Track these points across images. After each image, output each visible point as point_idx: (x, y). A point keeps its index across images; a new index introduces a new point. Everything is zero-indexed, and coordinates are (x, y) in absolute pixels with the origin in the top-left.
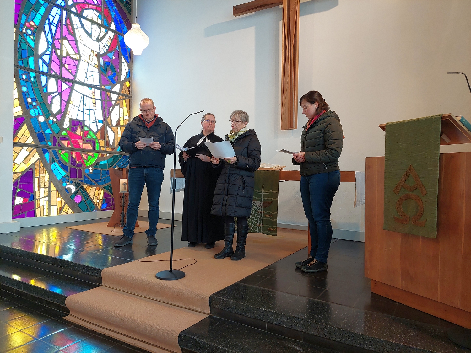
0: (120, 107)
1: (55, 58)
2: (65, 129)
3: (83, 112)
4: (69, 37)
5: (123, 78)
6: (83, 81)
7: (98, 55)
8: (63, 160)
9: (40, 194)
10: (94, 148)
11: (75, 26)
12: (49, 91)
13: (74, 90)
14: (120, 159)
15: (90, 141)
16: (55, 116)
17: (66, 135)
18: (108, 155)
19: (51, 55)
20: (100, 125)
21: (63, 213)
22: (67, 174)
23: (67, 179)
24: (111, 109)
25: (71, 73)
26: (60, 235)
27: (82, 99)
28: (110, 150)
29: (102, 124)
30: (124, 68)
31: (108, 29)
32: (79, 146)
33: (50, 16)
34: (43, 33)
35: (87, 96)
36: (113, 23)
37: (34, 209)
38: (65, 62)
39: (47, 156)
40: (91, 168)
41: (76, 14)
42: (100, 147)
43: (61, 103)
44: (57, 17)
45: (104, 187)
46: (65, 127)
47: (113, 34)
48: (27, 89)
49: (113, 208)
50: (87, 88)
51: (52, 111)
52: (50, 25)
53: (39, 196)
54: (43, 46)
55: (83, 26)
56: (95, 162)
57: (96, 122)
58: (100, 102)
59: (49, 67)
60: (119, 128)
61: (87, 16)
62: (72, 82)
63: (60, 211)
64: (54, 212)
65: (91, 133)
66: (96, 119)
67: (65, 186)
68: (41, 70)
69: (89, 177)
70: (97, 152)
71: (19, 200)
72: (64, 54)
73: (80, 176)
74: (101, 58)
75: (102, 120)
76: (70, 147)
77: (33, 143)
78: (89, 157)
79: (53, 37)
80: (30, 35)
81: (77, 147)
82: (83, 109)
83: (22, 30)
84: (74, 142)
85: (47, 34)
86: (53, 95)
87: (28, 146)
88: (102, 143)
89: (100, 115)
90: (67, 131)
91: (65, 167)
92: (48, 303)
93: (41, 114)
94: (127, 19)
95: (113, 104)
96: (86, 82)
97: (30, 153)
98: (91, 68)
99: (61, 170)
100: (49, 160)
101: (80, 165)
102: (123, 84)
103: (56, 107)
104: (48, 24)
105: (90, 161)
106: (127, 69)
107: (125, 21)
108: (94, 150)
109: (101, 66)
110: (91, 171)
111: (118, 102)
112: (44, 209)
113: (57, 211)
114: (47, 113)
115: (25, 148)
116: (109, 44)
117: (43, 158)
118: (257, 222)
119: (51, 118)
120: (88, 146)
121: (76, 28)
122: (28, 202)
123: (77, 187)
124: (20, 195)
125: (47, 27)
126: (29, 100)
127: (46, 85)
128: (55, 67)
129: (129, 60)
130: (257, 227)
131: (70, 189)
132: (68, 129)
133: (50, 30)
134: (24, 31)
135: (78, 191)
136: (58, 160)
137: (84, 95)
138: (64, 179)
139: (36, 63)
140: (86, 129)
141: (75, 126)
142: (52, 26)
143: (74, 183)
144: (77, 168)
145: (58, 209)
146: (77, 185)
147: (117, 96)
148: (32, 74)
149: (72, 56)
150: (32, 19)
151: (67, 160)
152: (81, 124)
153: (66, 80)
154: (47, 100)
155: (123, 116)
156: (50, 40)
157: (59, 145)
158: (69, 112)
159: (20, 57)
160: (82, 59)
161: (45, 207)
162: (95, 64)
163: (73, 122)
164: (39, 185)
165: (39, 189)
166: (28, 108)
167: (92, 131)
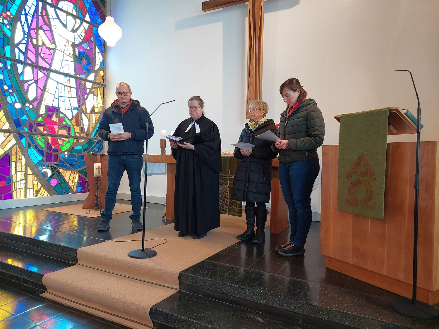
0: (94, 95)
1: (31, 47)
2: (41, 116)
3: (58, 99)
4: (45, 27)
5: (97, 67)
6: (58, 70)
7: (74, 45)
8: (39, 145)
9: (16, 178)
10: (69, 134)
11: (50, 17)
12: (25, 79)
13: (49, 79)
14: (95, 144)
15: (66, 127)
16: (31, 103)
17: (42, 121)
18: (83, 140)
19: (27, 44)
20: (75, 112)
21: (39, 196)
22: (43, 158)
23: (43, 163)
24: (85, 97)
25: (47, 62)
26: (37, 217)
27: (58, 87)
28: (85, 136)
29: (77, 111)
30: (99, 58)
31: (83, 20)
32: (54, 132)
33: (26, 7)
34: (19, 23)
35: (62, 84)
36: (87, 15)
37: (11, 192)
38: (41, 52)
39: (23, 141)
40: (66, 153)
41: (51, 5)
42: (75, 133)
43: (37, 90)
44: (33, 8)
45: (79, 171)
46: (41, 113)
47: (88, 25)
48: (4, 76)
49: (87, 191)
50: (63, 76)
51: (28, 98)
52: (26, 15)
53: (16, 180)
54: (19, 36)
55: (58, 17)
56: (70, 147)
57: (71, 109)
58: (75, 90)
59: (25, 56)
60: (93, 115)
61: (62, 7)
62: (48, 71)
63: (36, 194)
64: (31, 194)
65: (66, 119)
66: (71, 106)
67: (42, 170)
68: (17, 58)
69: (64, 161)
70: (72, 137)
72: (40, 43)
73: (56, 160)
74: (76, 48)
75: (77, 107)
76: (46, 133)
77: (10, 129)
78: (65, 143)
79: (29, 27)
80: (6, 25)
82: (59, 96)
84: (50, 128)
85: (23, 24)
86: (29, 83)
87: (5, 131)
88: (77, 129)
89: (75, 103)
90: (43, 118)
91: (41, 152)
92: (26, 281)
93: (18, 101)
94: (101, 11)
95: (88, 92)
96: (62, 71)
97: (7, 138)
98: (66, 57)
99: (37, 154)
100: (26, 145)
101: (55, 150)
102: (97, 73)
103: (32, 95)
104: (24, 14)
105: (65, 146)
106: (101, 59)
107: (99, 13)
108: (69, 136)
109: (76, 55)
110: (66, 156)
111: (92, 90)
112: (20, 191)
113: (34, 194)
114: (24, 100)
115: (3, 134)
116: (83, 35)
117: (20, 143)
118: (224, 204)
119: (27, 105)
120: (64, 132)
121: (51, 19)
122: (5, 185)
123: (52, 171)
125: (23, 17)
126: (6, 87)
127: (22, 73)
128: (31, 56)
129: (103, 50)
130: (224, 209)
131: (46, 173)
132: (44, 115)
133: (26, 20)
134: (1, 21)
135: (54, 174)
136: (35, 145)
137: (59, 83)
138: (40, 163)
139: (13, 52)
140: (61, 115)
141: (50, 113)
142: (28, 16)
143: (50, 167)
144: (53, 153)
145: (35, 192)
146: (53, 169)
147: (91, 84)
148: (9, 63)
149: (48, 46)
150: (8, 10)
151: (43, 145)
152: (57, 111)
153: (42, 69)
154: (23, 88)
155: (97, 103)
156: (26, 30)
157: (36, 131)
158: (45, 99)
160: (58, 48)
161: (22, 190)
162: (70, 54)
163: (49, 109)
164: (15, 169)
165: (16, 173)
166: (4, 95)
167: (67, 117)
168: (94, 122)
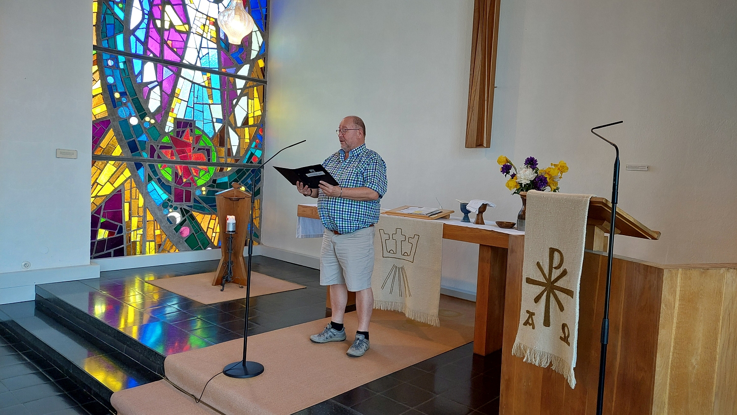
0: (248, 98)
1: (153, 33)
2: (167, 134)
3: (193, 108)
5: (254, 54)
6: (193, 63)
8: (164, 178)
10: (209, 160)
12: (145, 80)
13: (181, 78)
14: (247, 174)
15: (204, 149)
16: (153, 116)
17: (169, 142)
18: (229, 169)
19: (148, 28)
20: (218, 126)
22: (170, 196)
23: (170, 204)
24: (234, 102)
25: (176, 53)
27: (192, 90)
28: (233, 162)
29: (221, 125)
30: (257, 39)
32: (185, 157)
35: (199, 85)
37: (123, 246)
38: (168, 38)
39: (141, 172)
40: (204, 189)
42: (218, 157)
43: (161, 96)
46: (167, 130)
48: (114, 80)
50: (200, 73)
51: (149, 109)
53: (130, 228)
54: (136, 17)
56: (211, 179)
57: (213, 123)
58: (219, 92)
59: (145, 47)
60: (247, 129)
62: (178, 66)
63: (159, 248)
64: (151, 249)
65: (204, 137)
66: (212, 118)
67: (167, 214)
68: (133, 51)
69: (201, 201)
70: (214, 165)
71: (103, 234)
72: (167, 26)
73: (188, 200)
75: (222, 118)
76: (175, 159)
77: (123, 155)
78: (202, 173)
79: (151, 3)
80: (118, 3)
81: (185, 160)
82: (194, 104)
84: (179, 152)
86: (150, 86)
87: (116, 159)
88: (222, 151)
89: (217, 111)
90: (170, 137)
91: (166, 188)
93: (133, 114)
95: (238, 95)
96: (198, 64)
97: (118, 169)
98: (205, 43)
99: (160, 191)
100: (145, 178)
101: (188, 184)
102: (253, 64)
103: (154, 104)
105: (203, 178)
106: (261, 40)
108: (209, 163)
109: (221, 39)
110: (204, 193)
111: (246, 91)
112: (136, 245)
113: (155, 249)
114: (142, 112)
115: (113, 162)
117: (136, 175)
119: (147, 119)
122: (116, 235)
123: (183, 215)
124: (104, 226)
126: (117, 95)
127: (141, 73)
128: (154, 46)
131: (174, 218)
132: (171, 134)
135: (185, 220)
136: (157, 177)
137: (195, 83)
138: (165, 205)
140: (197, 132)
141: (181, 130)
143: (179, 210)
144: (184, 189)
145: (157, 246)
146: (184, 212)
147: (244, 81)
148: (121, 59)
149: (177, 28)
151: (170, 178)
152: (191, 126)
153: (169, 63)
154: (141, 94)
155: (253, 111)
156: (147, 7)
157: (159, 157)
158: (173, 109)
159: (104, 35)
160: (193, 30)
161: (138, 243)
162: (211, 37)
163: (178, 123)
164: (130, 213)
165: (130, 219)
166: (115, 106)
167: (206, 135)
168: (248, 141)
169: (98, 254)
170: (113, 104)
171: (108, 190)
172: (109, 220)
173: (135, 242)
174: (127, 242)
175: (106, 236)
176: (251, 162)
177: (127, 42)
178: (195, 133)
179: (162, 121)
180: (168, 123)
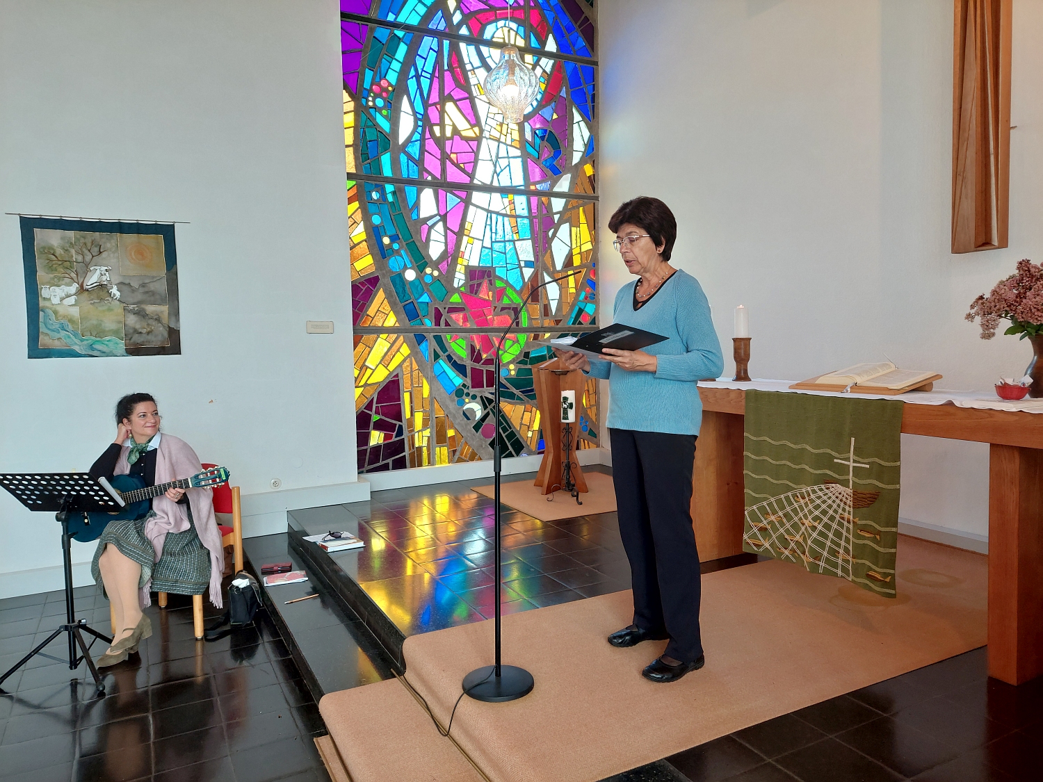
0: (571, 226)
1: (430, 144)
2: (457, 290)
3: (491, 249)
4: (457, 94)
5: (576, 158)
6: (488, 182)
8: (455, 354)
10: (517, 324)
11: (468, 67)
12: (423, 215)
13: (472, 207)
15: (509, 308)
16: (435, 265)
17: (460, 301)
18: (548, 335)
19: (422, 140)
20: (528, 272)
22: (465, 381)
23: (466, 391)
24: (550, 233)
25: (463, 170)
26: (455, 503)
27: (489, 223)
28: (552, 324)
29: (533, 270)
30: (580, 134)
31: (540, 53)
32: (485, 322)
33: (418, 59)
34: (405, 98)
36: (551, 38)
38: (451, 150)
39: (424, 348)
40: (512, 367)
41: (469, 40)
42: (530, 319)
43: (446, 236)
44: (433, 55)
45: (539, 406)
46: (456, 285)
47: (551, 62)
48: (381, 219)
50: (498, 195)
51: (430, 257)
52: (418, 77)
53: (414, 429)
54: (406, 125)
55: (484, 63)
56: (521, 351)
57: (520, 267)
58: (527, 221)
59: (420, 167)
61: (493, 37)
62: (466, 189)
65: (509, 291)
66: (519, 261)
67: (463, 406)
68: (405, 175)
69: (508, 385)
70: (524, 330)
71: (376, 438)
72: (448, 133)
73: (490, 384)
74: (526, 124)
75: (533, 260)
76: (469, 325)
77: (397, 325)
78: (508, 344)
79: (426, 104)
80: (380, 109)
81: (483, 326)
82: (492, 242)
83: (367, 101)
84: (475, 315)
85: (413, 98)
86: (430, 223)
87: (389, 331)
88: (538, 307)
89: (526, 250)
90: (462, 295)
91: (460, 368)
93: (409, 265)
94: (583, 17)
95: (556, 222)
96: (495, 184)
97: (392, 345)
98: (504, 151)
99: (452, 374)
100: (430, 355)
101: (489, 362)
102: (577, 172)
103: (436, 247)
104: (414, 76)
105: (510, 351)
106: (587, 134)
108: (516, 327)
109: (527, 141)
110: (513, 373)
111: (567, 215)
113: (449, 456)
114: (421, 261)
115: (384, 336)
116: (542, 87)
117: (417, 352)
119: (428, 270)
120: (506, 320)
121: (470, 71)
122: (394, 439)
123: (485, 407)
124: (379, 426)
125: (412, 84)
126: (386, 240)
127: (417, 205)
128: (432, 164)
129: (590, 113)
130: (840, 561)
131: (473, 412)
132: (462, 289)
133: (418, 88)
134: (371, 104)
135: (487, 414)
136: (446, 354)
137: (491, 212)
138: (459, 393)
140: (499, 284)
141: (476, 282)
142: (422, 78)
143: (478, 399)
144: (485, 368)
145: (451, 452)
146: (485, 402)
147: (564, 200)
148: (389, 188)
149: (464, 134)
150: (383, 75)
151: (463, 354)
152: (489, 276)
153: (454, 187)
154: (418, 236)
155: (579, 244)
156: (420, 109)
157: (447, 324)
158: (463, 253)
159: (365, 158)
160: (486, 134)
161: (425, 449)
162: (513, 140)
163: (472, 273)
164: (412, 407)
165: (412, 414)
166: (384, 256)
167: (512, 287)
168: (573, 291)
169: (372, 466)
170: (381, 253)
171: (380, 376)
172: (383, 418)
173: (420, 449)
174: (410, 449)
175: (381, 441)
176: (580, 323)
177: (395, 163)
178: (495, 285)
179: (448, 271)
180: (457, 275)
